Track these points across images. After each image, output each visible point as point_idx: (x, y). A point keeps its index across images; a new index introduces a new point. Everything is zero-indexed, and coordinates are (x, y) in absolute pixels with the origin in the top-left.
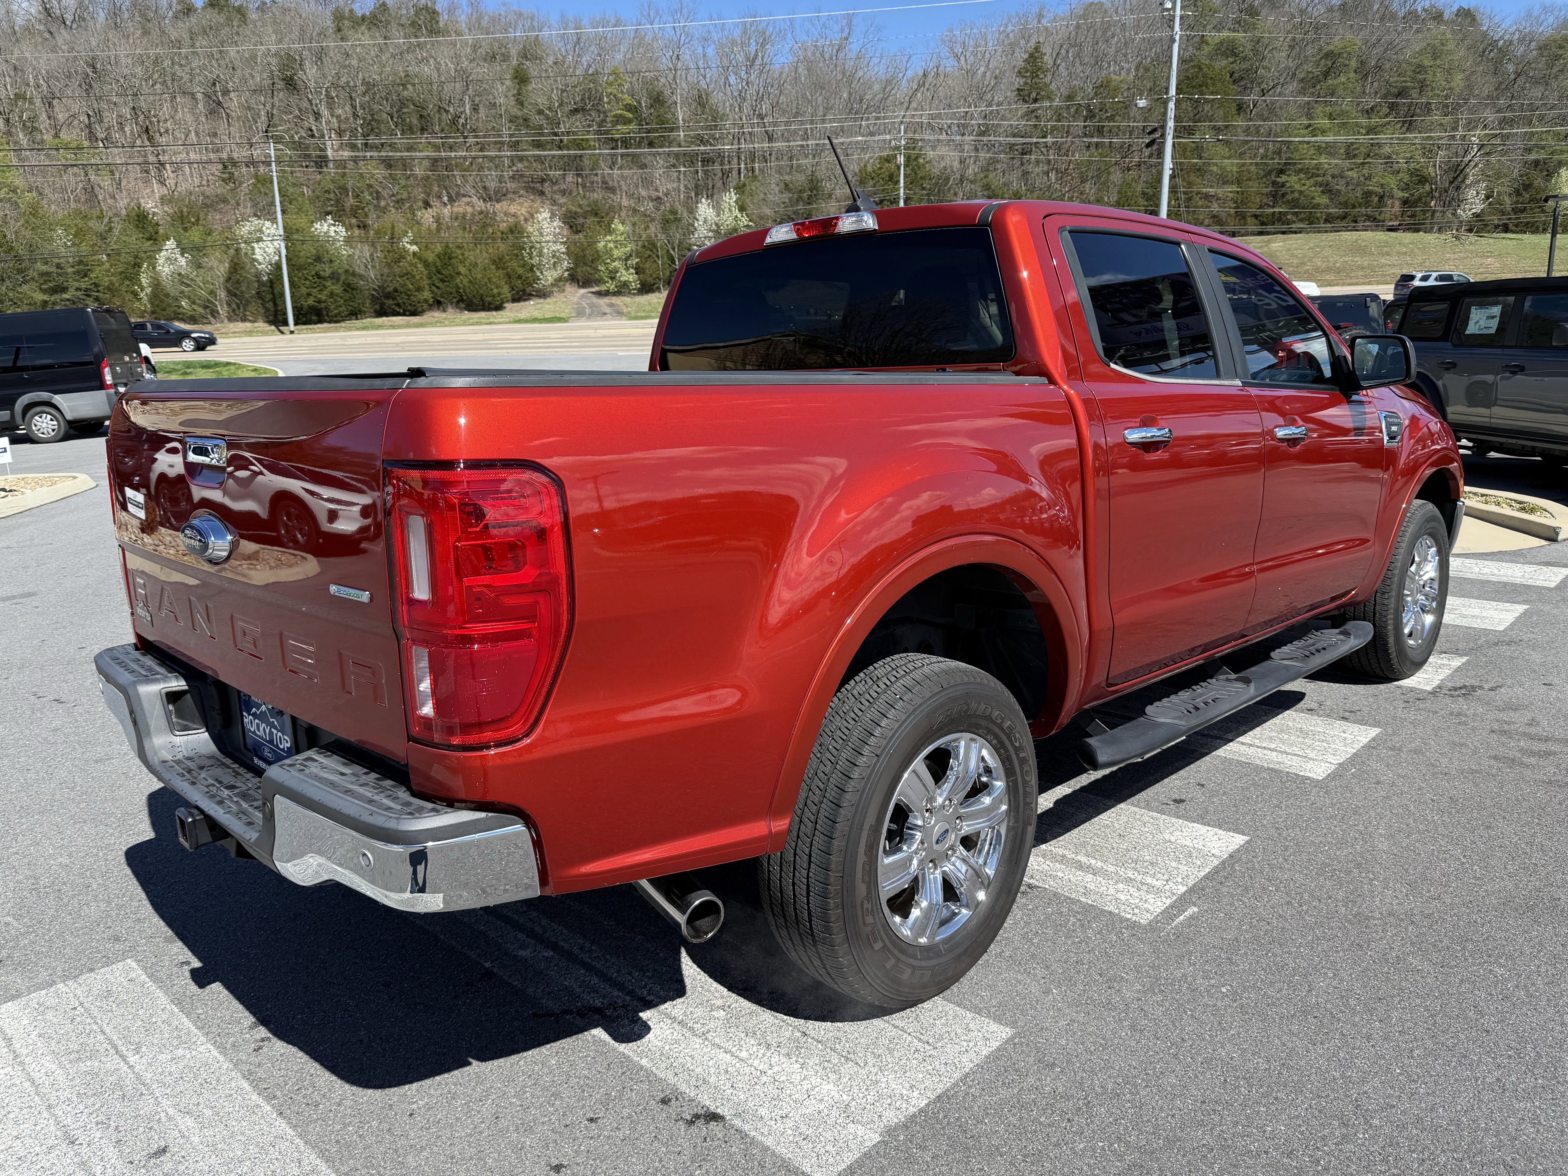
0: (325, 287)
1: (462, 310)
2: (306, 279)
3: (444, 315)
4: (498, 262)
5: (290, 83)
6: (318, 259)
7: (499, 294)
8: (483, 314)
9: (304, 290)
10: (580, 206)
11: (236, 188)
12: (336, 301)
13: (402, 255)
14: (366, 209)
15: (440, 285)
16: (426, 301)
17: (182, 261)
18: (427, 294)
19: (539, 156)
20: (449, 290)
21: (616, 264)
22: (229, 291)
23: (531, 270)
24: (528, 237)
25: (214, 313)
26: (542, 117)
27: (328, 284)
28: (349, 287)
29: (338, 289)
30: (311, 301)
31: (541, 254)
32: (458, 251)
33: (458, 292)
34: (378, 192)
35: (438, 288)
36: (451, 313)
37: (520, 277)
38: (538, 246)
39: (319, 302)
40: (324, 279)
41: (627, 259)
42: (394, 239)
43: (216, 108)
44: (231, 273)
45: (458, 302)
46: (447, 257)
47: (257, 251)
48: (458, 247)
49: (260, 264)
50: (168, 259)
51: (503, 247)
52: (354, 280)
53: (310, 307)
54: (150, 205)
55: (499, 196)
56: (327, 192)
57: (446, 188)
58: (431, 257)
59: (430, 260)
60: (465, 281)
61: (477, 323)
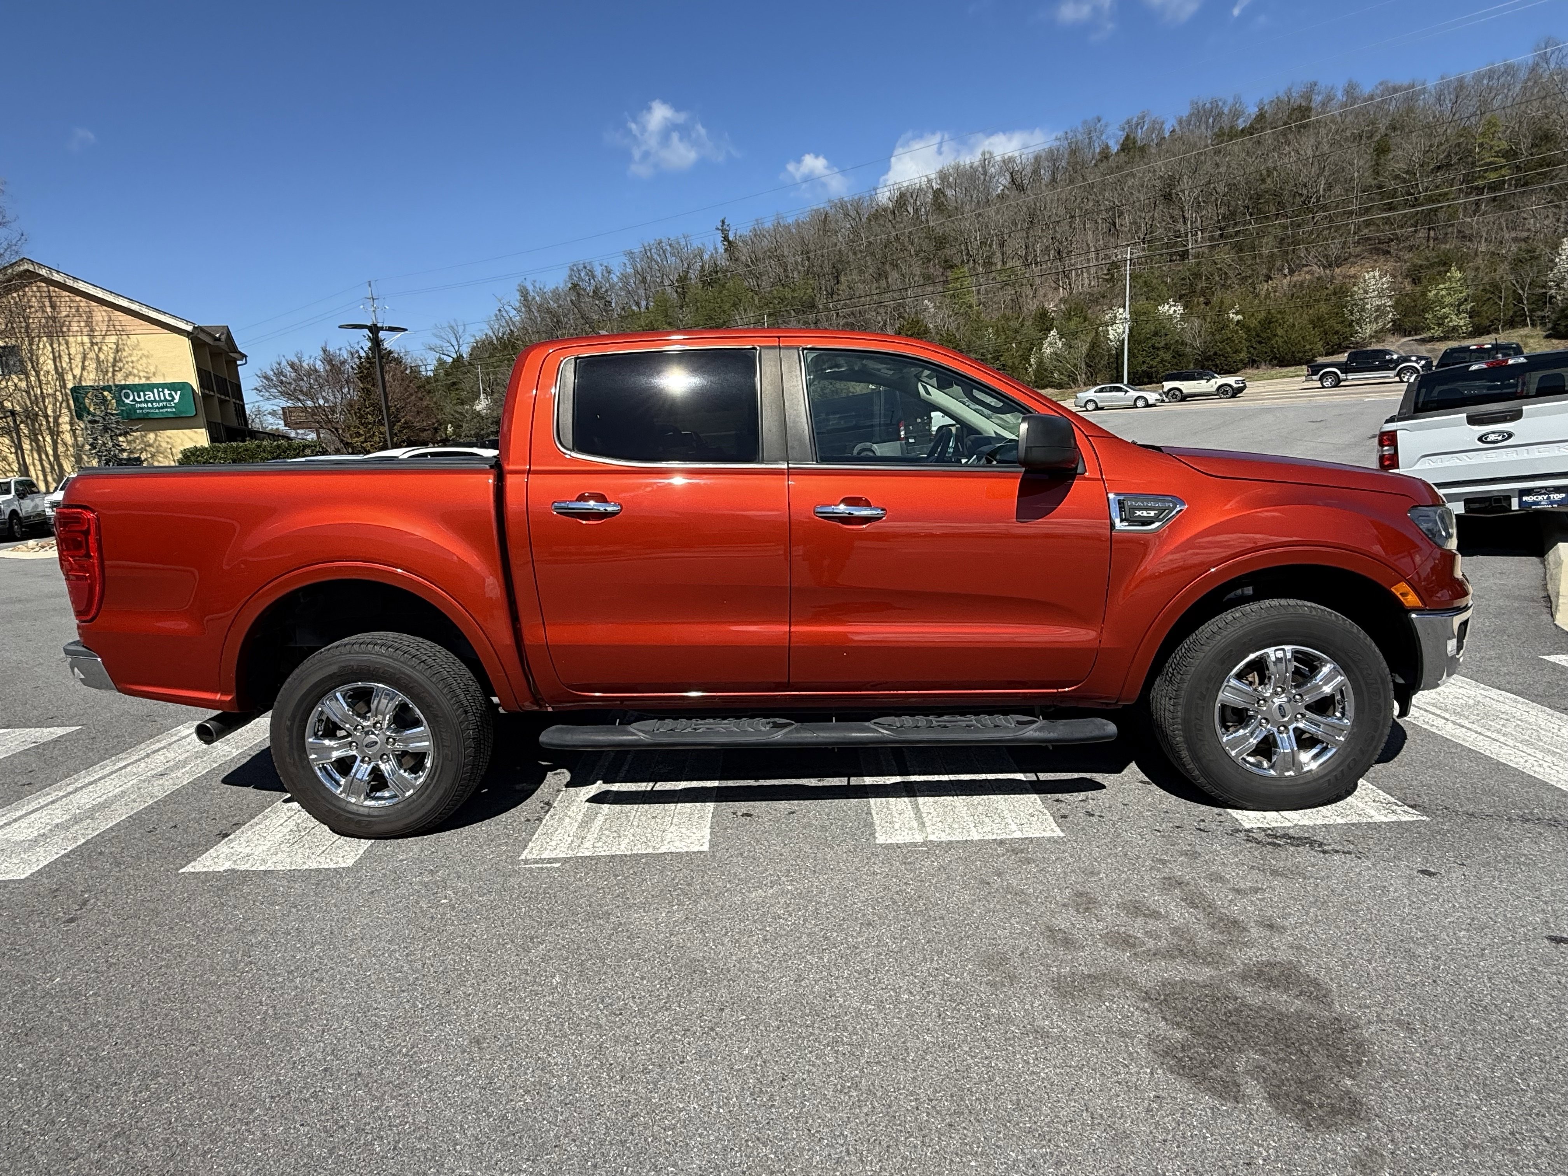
0: (1158, 355)
1: (1274, 366)
2: (1144, 350)
3: (1256, 371)
4: (1317, 322)
5: (1168, 197)
6: (1156, 334)
7: (1311, 350)
8: (1292, 368)
9: (1141, 359)
10: (1427, 259)
11: (1114, 285)
12: (1164, 365)
13: (1224, 325)
14: (1213, 289)
15: (1258, 346)
16: (1242, 361)
17: (1060, 344)
18: (1243, 355)
19: (1388, 218)
20: (1264, 350)
21: (1447, 310)
22: (1086, 363)
23: (1351, 325)
24: (1351, 296)
25: (1075, 381)
26: (1398, 181)
27: (1160, 353)
28: (1178, 355)
29: (1168, 356)
30: (1144, 368)
31: (1363, 310)
32: (1279, 316)
33: (1272, 351)
34: (1226, 274)
35: (1255, 348)
36: (1263, 370)
37: (1337, 332)
38: (1361, 303)
39: (1151, 367)
40: (1158, 349)
41: (1459, 305)
42: (1222, 311)
43: (1113, 229)
44: (1090, 350)
45: (1271, 360)
46: (1268, 322)
47: (1111, 332)
48: (1279, 312)
49: (1111, 341)
50: (1050, 343)
51: (1323, 308)
52: (1180, 348)
53: (1143, 372)
54: (1051, 306)
55: (1340, 261)
56: (1183, 279)
57: (1287, 262)
58: (1253, 323)
59: (1252, 326)
60: (1280, 341)
61: (1284, 377)
